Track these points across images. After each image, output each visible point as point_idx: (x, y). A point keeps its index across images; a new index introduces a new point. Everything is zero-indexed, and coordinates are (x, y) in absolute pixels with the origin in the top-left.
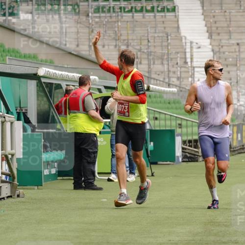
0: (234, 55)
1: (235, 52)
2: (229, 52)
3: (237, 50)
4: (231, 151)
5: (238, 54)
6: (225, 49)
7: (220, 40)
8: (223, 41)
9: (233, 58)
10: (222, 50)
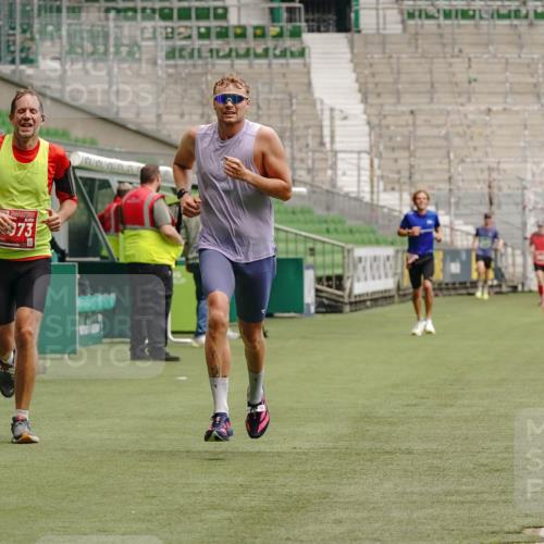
0: (405, 131)
1: (407, 125)
2: (397, 126)
3: (411, 122)
4: (399, 295)
5: (411, 129)
6: (390, 120)
7: (382, 105)
8: (387, 108)
9: (403, 135)
10: (384, 122)
